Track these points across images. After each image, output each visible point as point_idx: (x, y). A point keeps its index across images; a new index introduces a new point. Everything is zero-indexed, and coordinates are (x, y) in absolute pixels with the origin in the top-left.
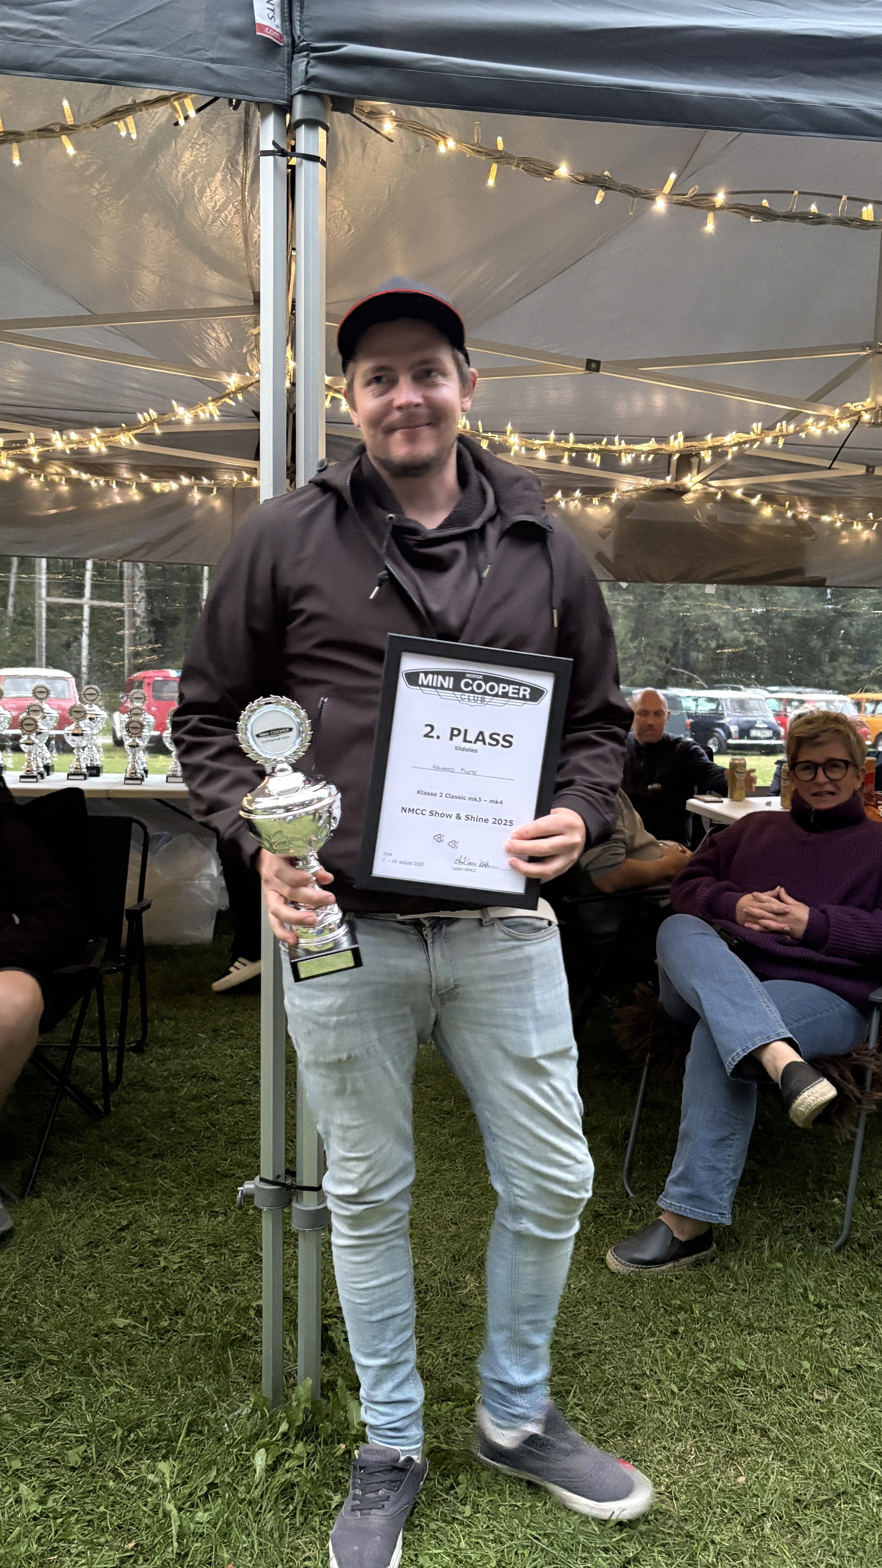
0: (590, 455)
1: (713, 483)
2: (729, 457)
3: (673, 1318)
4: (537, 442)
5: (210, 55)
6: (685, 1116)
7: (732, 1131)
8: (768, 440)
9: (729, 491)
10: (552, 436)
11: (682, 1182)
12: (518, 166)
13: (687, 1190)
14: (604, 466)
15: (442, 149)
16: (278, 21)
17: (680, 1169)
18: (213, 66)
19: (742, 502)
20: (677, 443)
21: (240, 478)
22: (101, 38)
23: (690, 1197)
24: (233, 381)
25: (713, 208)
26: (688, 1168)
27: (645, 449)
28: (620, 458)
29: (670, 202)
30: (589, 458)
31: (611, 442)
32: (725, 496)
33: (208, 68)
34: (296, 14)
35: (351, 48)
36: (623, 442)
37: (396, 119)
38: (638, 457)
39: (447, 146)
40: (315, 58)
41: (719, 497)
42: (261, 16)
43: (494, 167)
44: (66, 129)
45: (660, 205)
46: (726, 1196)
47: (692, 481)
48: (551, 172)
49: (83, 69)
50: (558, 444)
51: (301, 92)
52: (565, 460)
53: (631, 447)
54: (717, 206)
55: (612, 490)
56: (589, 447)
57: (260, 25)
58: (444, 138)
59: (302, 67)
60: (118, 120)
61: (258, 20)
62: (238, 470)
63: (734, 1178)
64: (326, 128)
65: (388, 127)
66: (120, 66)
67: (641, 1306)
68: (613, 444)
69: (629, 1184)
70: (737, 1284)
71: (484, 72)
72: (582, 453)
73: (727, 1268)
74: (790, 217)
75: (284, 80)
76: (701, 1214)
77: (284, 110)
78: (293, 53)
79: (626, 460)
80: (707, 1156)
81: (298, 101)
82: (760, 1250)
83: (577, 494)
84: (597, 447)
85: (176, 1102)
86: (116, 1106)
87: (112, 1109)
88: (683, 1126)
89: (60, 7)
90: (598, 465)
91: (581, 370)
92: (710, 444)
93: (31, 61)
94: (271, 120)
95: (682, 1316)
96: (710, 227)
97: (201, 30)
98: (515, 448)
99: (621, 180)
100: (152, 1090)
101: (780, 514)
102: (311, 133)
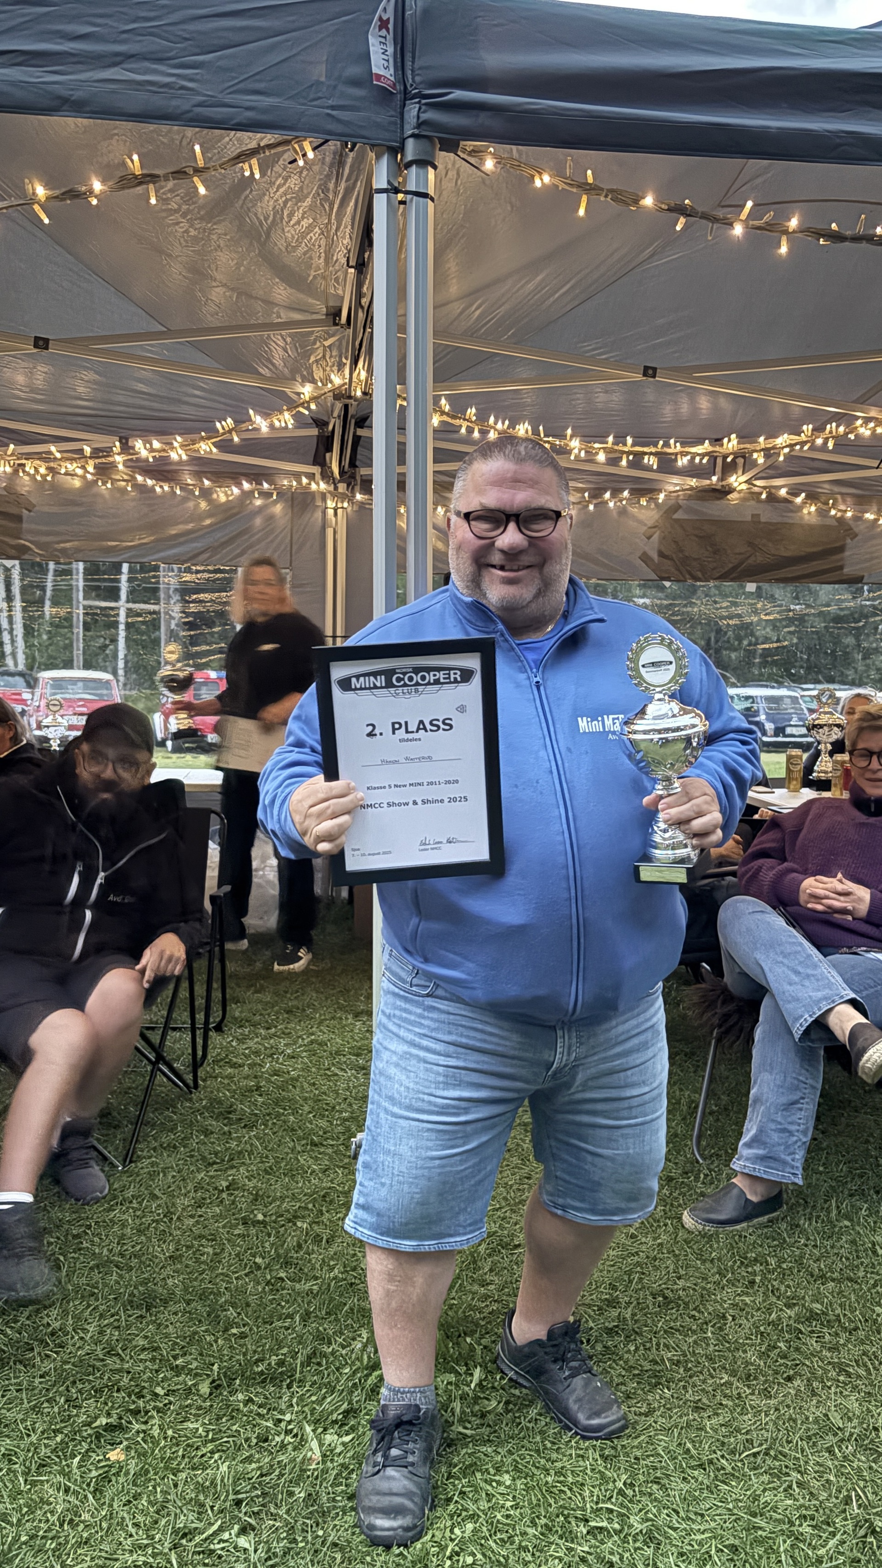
0: (646, 457)
1: (758, 483)
2: (781, 458)
3: (750, 1269)
4: (597, 445)
5: (330, 102)
6: (755, 1083)
7: (801, 1095)
8: (819, 441)
9: (773, 491)
10: (611, 439)
11: (755, 1144)
12: (606, 196)
13: (761, 1152)
14: (660, 469)
15: (538, 183)
16: (392, 71)
17: (753, 1132)
18: (334, 113)
19: (786, 501)
20: (731, 444)
21: (299, 482)
22: (235, 88)
23: (762, 1159)
24: (307, 391)
25: (786, 232)
26: (761, 1130)
27: (700, 452)
28: (676, 460)
29: (747, 228)
30: (646, 461)
31: (667, 444)
32: (770, 495)
33: (328, 115)
34: (408, 64)
35: (458, 94)
36: (678, 445)
37: (495, 156)
38: (693, 458)
39: (543, 180)
40: (426, 104)
41: (764, 496)
42: (377, 66)
43: (584, 198)
44: (198, 171)
45: (738, 230)
46: (797, 1157)
47: (738, 481)
48: (636, 201)
49: (219, 116)
50: (616, 447)
51: (413, 136)
52: (624, 463)
53: (687, 449)
54: (790, 230)
55: (660, 491)
56: (646, 449)
57: (377, 75)
58: (540, 174)
59: (415, 112)
60: (243, 162)
61: (375, 70)
62: (297, 476)
63: (804, 1140)
64: (435, 167)
65: (489, 164)
66: (249, 114)
67: (719, 1259)
68: (669, 446)
69: (699, 1151)
70: (808, 1239)
71: (580, 113)
72: (639, 455)
73: (798, 1226)
74: (856, 239)
75: (396, 124)
76: (775, 1175)
77: (396, 150)
78: (405, 99)
79: (683, 461)
80: (779, 1119)
81: (410, 144)
82: (829, 1211)
83: (626, 494)
84: (653, 450)
85: (261, 1077)
86: (204, 1080)
87: (201, 1082)
88: (752, 1092)
89: (195, 62)
90: (655, 467)
91: (639, 377)
92: (763, 446)
93: (170, 110)
94: (385, 160)
95: (757, 1268)
96: (784, 250)
97: (323, 79)
98: (576, 451)
99: (700, 209)
100: (234, 1066)
101: (823, 513)
102: (421, 171)
